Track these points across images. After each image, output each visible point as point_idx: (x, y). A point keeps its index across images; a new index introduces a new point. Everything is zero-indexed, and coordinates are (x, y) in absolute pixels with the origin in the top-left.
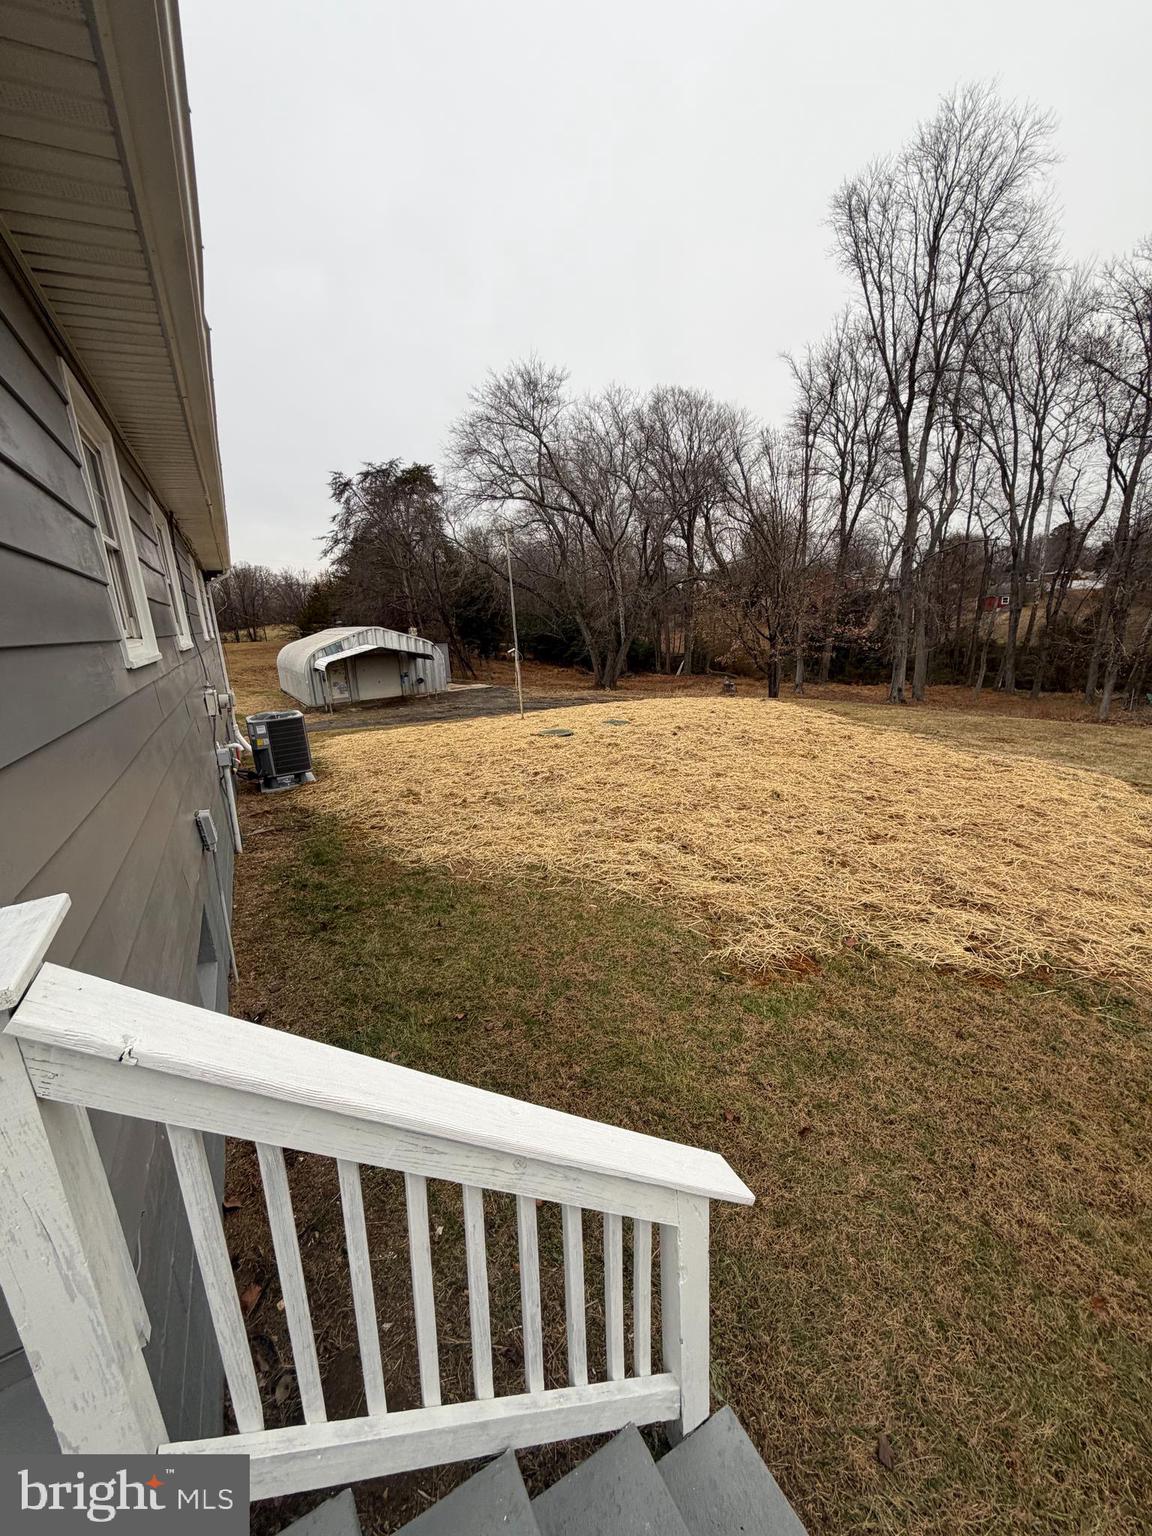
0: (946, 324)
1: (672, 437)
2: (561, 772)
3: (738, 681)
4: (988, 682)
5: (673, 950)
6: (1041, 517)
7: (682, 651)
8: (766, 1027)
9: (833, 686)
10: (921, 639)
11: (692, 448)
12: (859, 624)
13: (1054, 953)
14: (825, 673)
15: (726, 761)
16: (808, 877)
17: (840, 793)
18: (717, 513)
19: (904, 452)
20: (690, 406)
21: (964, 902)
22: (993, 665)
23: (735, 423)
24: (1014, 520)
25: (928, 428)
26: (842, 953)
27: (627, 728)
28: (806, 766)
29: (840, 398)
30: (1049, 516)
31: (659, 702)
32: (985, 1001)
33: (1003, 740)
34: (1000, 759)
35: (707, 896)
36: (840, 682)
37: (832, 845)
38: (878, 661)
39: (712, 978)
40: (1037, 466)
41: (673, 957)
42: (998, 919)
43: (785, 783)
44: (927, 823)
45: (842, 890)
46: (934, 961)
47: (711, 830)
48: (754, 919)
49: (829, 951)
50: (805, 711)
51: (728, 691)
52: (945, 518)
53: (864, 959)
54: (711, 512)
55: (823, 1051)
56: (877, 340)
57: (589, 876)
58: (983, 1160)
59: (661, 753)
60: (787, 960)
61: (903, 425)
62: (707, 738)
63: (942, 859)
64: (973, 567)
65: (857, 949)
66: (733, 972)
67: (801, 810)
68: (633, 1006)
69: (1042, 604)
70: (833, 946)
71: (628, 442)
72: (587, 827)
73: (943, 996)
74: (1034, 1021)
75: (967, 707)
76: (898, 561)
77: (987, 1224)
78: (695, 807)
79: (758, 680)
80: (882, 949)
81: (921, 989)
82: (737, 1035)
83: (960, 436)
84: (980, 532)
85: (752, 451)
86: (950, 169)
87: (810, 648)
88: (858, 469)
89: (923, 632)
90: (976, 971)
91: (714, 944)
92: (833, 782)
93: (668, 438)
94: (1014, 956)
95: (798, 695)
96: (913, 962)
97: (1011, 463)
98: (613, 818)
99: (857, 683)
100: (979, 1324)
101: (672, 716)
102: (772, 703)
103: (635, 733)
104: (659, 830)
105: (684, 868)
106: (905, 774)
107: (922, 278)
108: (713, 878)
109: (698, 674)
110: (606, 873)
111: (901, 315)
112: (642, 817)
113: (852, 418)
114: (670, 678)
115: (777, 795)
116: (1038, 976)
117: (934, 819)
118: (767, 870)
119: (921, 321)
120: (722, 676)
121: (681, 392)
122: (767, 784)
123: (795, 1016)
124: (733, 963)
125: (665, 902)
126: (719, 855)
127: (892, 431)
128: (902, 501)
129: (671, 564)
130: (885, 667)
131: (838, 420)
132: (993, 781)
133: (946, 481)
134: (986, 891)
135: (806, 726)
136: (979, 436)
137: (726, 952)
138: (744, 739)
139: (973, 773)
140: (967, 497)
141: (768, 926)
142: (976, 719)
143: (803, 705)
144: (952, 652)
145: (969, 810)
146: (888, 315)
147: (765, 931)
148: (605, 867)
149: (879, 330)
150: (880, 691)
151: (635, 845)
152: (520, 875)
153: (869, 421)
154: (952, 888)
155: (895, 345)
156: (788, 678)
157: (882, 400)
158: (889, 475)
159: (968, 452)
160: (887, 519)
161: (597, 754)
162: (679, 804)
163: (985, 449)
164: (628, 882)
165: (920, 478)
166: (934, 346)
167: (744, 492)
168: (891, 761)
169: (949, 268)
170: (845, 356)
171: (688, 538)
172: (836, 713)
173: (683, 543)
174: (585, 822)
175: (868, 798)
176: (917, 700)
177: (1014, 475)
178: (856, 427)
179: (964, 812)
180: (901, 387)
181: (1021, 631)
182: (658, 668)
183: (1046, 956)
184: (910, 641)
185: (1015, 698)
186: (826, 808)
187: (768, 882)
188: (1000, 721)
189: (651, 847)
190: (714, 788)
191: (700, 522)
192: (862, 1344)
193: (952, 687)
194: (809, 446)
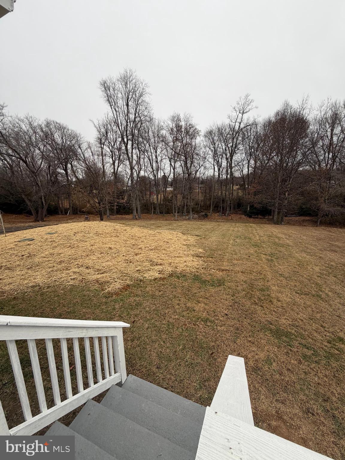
0: (133, 124)
1: (55, 137)
2: (34, 253)
3: (89, 216)
4: (154, 212)
5: (92, 295)
6: (159, 174)
7: (68, 207)
8: (121, 304)
9: (118, 216)
10: (138, 203)
11: (63, 142)
12: (123, 199)
13: (173, 270)
14: (115, 212)
15: (93, 241)
16: (123, 267)
17: (126, 245)
18: (75, 163)
19: (127, 154)
20: (61, 128)
21: (157, 264)
22: (155, 209)
23: (78, 137)
24: (154, 174)
25: (132, 149)
26: (134, 282)
27: (56, 235)
28: (116, 239)
29: (109, 136)
30: (161, 174)
31: (64, 225)
32: (163, 283)
33: (159, 227)
34: (159, 231)
35: (97, 279)
36: (120, 214)
37: (127, 258)
38: (129, 208)
39: (104, 298)
40: (157, 162)
41: (92, 297)
42: (163, 266)
43: (112, 245)
44: (147, 249)
45: (131, 269)
46: (153, 278)
47: (94, 261)
48: (112, 281)
49: (131, 283)
50: (113, 224)
51: (87, 219)
52: (139, 172)
53: (139, 282)
54: (73, 163)
55: (134, 304)
56: (116, 123)
57: (57, 284)
58: (167, 312)
59: (72, 241)
60: (122, 288)
61: (126, 147)
62: (86, 235)
63: (151, 256)
64: (147, 185)
65: (137, 281)
66: (110, 295)
67: (118, 251)
68: (84, 313)
69: (162, 194)
70: (132, 281)
71: (37, 135)
72: (51, 269)
73: (156, 285)
74: (172, 284)
75: (151, 219)
76: (130, 182)
77: (169, 322)
78: (87, 256)
79: (96, 215)
80: (142, 279)
81: (151, 284)
82: (114, 309)
83: (140, 152)
84: (147, 176)
85: (84, 146)
86: (129, 87)
87: (111, 206)
88: (116, 156)
89: (138, 200)
90: (161, 278)
91: (103, 290)
92: (124, 242)
93: (54, 136)
94: (167, 273)
95: (109, 219)
96: (149, 280)
97: (151, 160)
98: (60, 264)
99: (124, 215)
100: (170, 338)
101: (72, 229)
102: (102, 222)
103: (60, 236)
104: (78, 264)
105: (88, 273)
106: (140, 238)
107: (126, 112)
108: (98, 274)
109: (75, 214)
110: (63, 281)
111: (122, 119)
112: (71, 262)
113: (113, 142)
114: (65, 216)
115: (110, 248)
116: (171, 275)
117: (148, 247)
118: (112, 268)
119: (127, 123)
120: (85, 215)
121: (57, 123)
122: (107, 246)
123: (126, 300)
124: (109, 293)
125: (86, 284)
126: (98, 267)
127: (124, 148)
128: (129, 166)
129: (60, 178)
130: (130, 210)
131: (109, 142)
132: (159, 236)
133: (138, 163)
134: (160, 261)
135: (114, 228)
136: (144, 152)
137: (107, 291)
138: (97, 234)
139: (154, 235)
140: (143, 167)
141: (116, 282)
142: (153, 222)
143: (111, 222)
144: (146, 205)
145: (155, 244)
146: (119, 118)
147: (115, 283)
148: (62, 279)
149: (117, 121)
150: (130, 216)
151: (71, 270)
152: (29, 290)
153: (118, 144)
154: (154, 262)
155: (121, 126)
156: (105, 214)
157: (120, 139)
158: (124, 159)
159: (142, 156)
160: (125, 171)
161: (47, 245)
162: (82, 256)
163: (145, 156)
164: (72, 282)
165: (132, 162)
166: (131, 129)
167: (83, 158)
168: (137, 235)
169: (132, 111)
170: (109, 125)
171: (66, 170)
172: (121, 224)
173: (63, 171)
174: (50, 268)
175: (133, 245)
176: (140, 218)
177: (153, 163)
178: (114, 145)
179: (154, 245)
180: (124, 137)
181: (159, 200)
182: (60, 213)
183: (172, 271)
184: (136, 203)
185: (160, 216)
186: (124, 249)
187: (113, 271)
188: (158, 222)
189: (77, 270)
190: (92, 249)
191: (69, 166)
192: (152, 353)
193: (147, 214)
194: (102, 148)
